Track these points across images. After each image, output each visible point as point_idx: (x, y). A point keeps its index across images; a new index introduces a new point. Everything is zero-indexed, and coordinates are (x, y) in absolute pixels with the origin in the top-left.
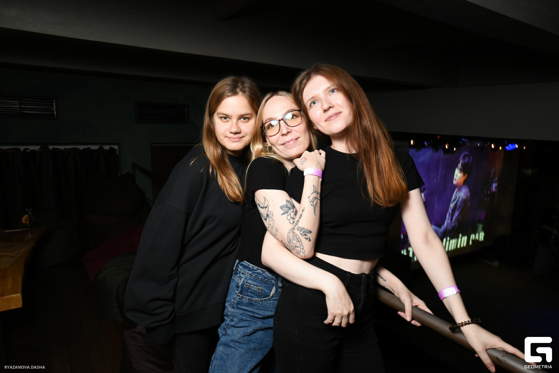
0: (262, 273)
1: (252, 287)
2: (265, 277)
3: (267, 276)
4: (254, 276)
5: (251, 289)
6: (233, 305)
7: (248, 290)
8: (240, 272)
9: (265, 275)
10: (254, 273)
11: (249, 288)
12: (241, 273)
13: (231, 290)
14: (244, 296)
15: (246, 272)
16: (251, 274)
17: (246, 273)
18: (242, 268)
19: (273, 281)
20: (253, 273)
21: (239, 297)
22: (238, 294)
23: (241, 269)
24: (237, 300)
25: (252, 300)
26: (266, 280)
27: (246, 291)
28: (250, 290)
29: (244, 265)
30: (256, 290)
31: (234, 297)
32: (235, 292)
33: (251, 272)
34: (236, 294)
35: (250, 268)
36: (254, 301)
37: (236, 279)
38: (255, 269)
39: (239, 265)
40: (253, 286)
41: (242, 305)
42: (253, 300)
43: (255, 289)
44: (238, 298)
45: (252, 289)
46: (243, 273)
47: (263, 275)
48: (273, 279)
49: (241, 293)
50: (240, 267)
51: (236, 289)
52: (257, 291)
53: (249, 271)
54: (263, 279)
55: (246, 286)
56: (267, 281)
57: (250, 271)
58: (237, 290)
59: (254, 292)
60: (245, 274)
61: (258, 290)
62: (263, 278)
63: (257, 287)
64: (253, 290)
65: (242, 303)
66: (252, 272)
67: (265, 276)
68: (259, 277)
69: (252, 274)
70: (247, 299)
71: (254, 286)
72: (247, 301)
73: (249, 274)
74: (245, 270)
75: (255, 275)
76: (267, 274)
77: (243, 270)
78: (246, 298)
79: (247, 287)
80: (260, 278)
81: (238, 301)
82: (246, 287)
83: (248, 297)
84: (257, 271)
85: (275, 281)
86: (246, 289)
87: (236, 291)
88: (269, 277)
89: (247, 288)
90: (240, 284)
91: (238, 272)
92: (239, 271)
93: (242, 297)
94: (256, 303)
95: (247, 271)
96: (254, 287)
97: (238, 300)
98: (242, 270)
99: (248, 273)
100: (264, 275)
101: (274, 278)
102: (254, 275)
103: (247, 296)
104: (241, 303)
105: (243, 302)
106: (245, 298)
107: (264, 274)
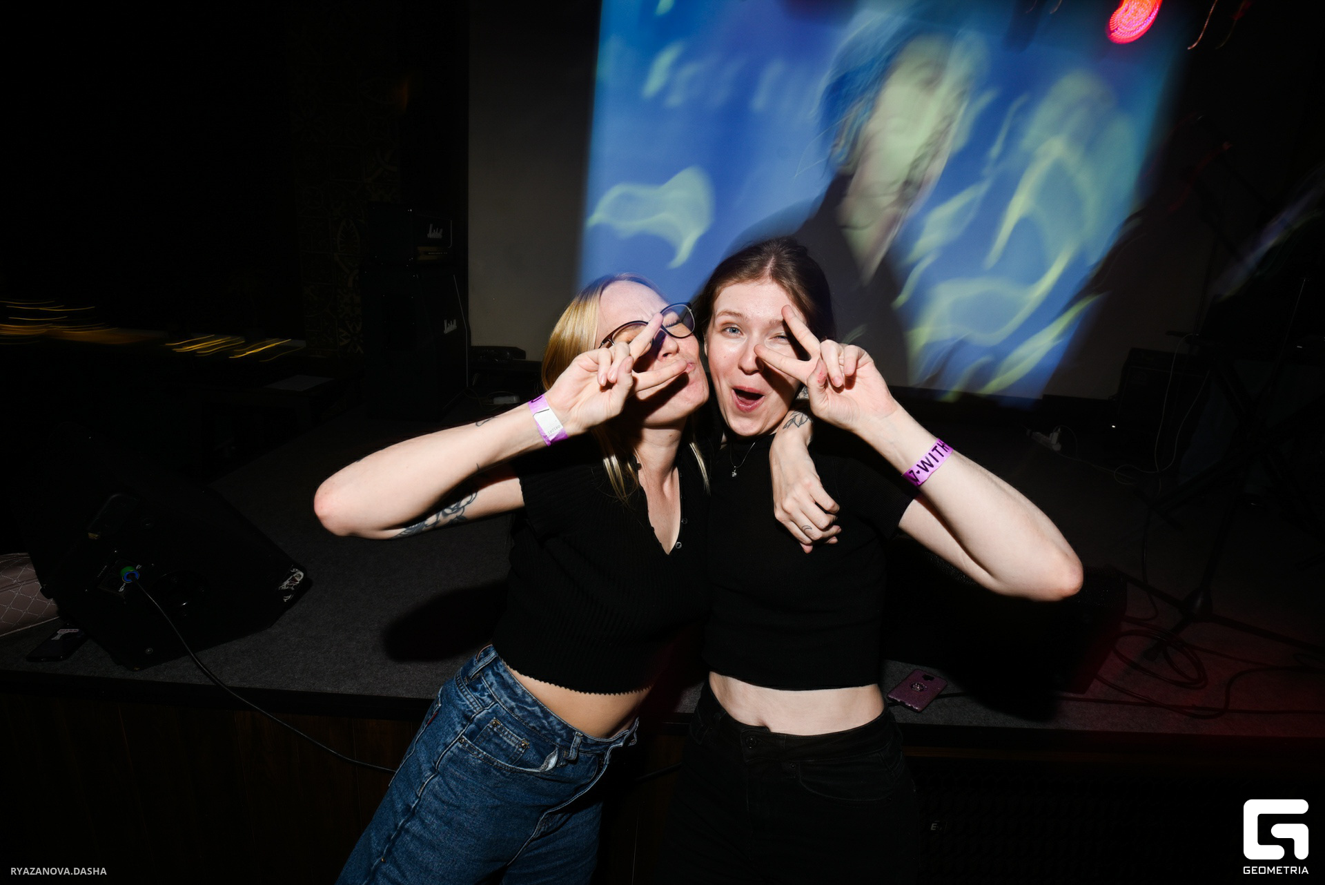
0: (541, 715)
1: (506, 733)
2: (543, 727)
3: (552, 727)
4: (517, 716)
5: (501, 739)
6: (435, 763)
7: (493, 739)
8: (484, 689)
9: (548, 722)
10: (521, 709)
11: (496, 735)
12: (486, 694)
13: (444, 720)
14: (477, 748)
15: (502, 696)
16: (512, 709)
17: (500, 700)
18: (494, 682)
19: (559, 740)
20: (518, 709)
21: (461, 746)
22: (463, 736)
23: (492, 684)
24: (452, 752)
25: (493, 763)
26: (544, 732)
27: (487, 738)
28: (496, 741)
29: (502, 677)
30: (513, 745)
31: (449, 740)
32: (454, 729)
33: (513, 704)
34: (456, 734)
35: (516, 694)
36: (496, 766)
37: (468, 699)
38: (527, 700)
39: (490, 673)
40: (509, 733)
41: (462, 767)
42: (495, 764)
43: (513, 741)
44: (458, 747)
45: (505, 738)
46: (490, 696)
47: (543, 723)
48: (560, 736)
49: (471, 736)
50: (492, 678)
51: (459, 723)
52: (515, 747)
53: (509, 697)
54: (538, 729)
55: (491, 727)
56: (544, 735)
57: (514, 700)
58: (464, 726)
59: (505, 747)
60: (497, 702)
61: (517, 747)
62: (538, 726)
63: (519, 738)
64: (505, 742)
65: (464, 765)
66: (517, 705)
67: (546, 724)
68: (530, 722)
69: (516, 710)
70: (480, 756)
71: (514, 733)
72: (479, 761)
73: (508, 705)
74: (503, 692)
75: (523, 716)
76: (551, 722)
77: (496, 690)
78: (479, 753)
79: (495, 729)
80: (531, 725)
81: (454, 754)
82: (492, 729)
83: (485, 753)
84: (530, 706)
85: (563, 740)
86: (490, 735)
87: (459, 728)
88: (555, 730)
89: (492, 733)
90: (478, 716)
91: (480, 686)
92: (483, 687)
93: (469, 746)
94: (498, 774)
95: (505, 697)
96: (512, 736)
97: (456, 751)
98: (493, 689)
99: (506, 702)
100: (544, 721)
101: (565, 734)
102: (519, 715)
103: (484, 749)
104: (461, 762)
105: (467, 760)
106: (475, 753)
107: (546, 720)
